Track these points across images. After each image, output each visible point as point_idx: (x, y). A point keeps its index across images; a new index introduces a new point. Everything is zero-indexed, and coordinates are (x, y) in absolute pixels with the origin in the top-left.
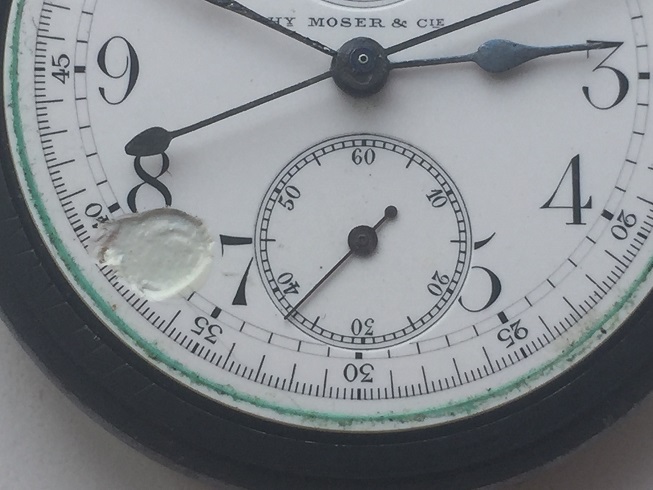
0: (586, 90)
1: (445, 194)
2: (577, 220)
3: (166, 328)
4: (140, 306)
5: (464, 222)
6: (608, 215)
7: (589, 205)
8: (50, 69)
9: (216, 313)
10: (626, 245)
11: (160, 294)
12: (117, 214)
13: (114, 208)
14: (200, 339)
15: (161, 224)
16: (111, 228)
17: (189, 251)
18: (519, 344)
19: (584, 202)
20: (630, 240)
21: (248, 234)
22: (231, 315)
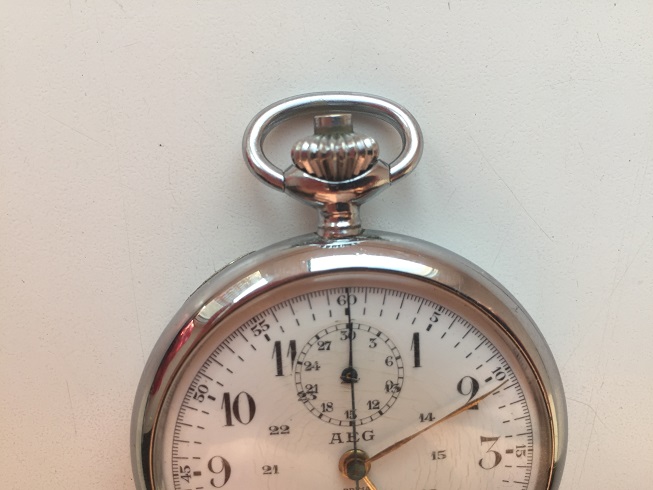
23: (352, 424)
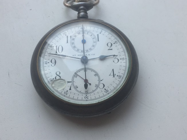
0: (114, 61)
1: (97, 75)
2: (114, 77)
3: (61, 94)
4: (57, 91)
5: (99, 78)
6: (118, 76)
7: (115, 75)
8: (45, 63)
9: (67, 91)
10: (120, 79)
11: (60, 89)
12: (54, 80)
13: (53, 79)
14: (65, 95)
15: (60, 81)
16: (53, 82)
17: (63, 84)
18: (108, 92)
19: (114, 74)
20: (121, 79)
21: (71, 81)
22: (69, 91)
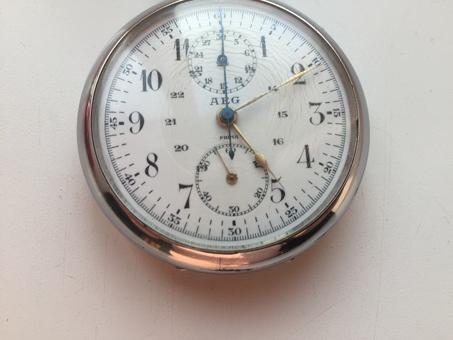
23: (225, 92)
